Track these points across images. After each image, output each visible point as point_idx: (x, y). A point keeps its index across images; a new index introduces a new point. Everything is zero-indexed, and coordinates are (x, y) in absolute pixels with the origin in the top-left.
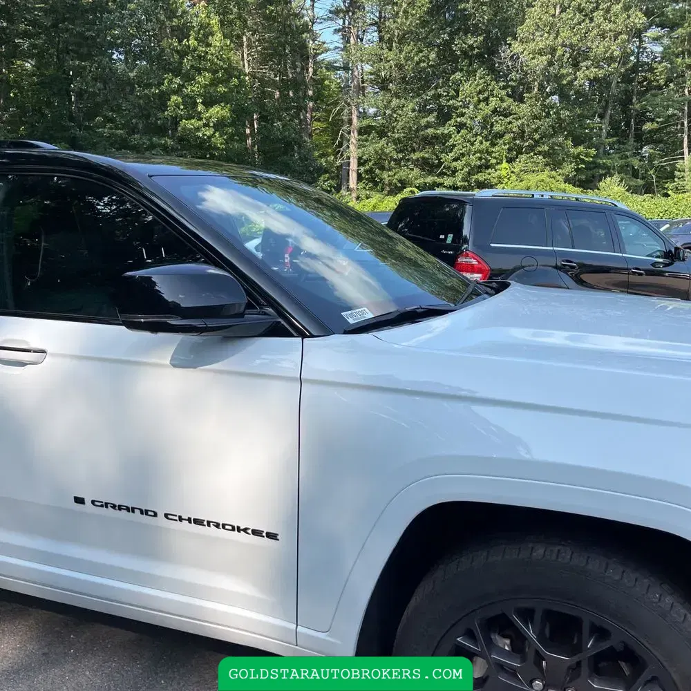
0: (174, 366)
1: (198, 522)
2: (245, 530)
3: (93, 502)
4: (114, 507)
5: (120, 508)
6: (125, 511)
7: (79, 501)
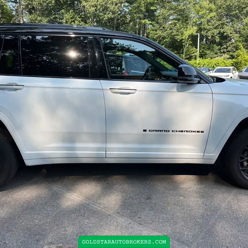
0: (178, 92)
1: (182, 131)
2: (195, 132)
3: (149, 131)
4: (156, 131)
5: (158, 131)
6: (159, 132)
7: (145, 131)
